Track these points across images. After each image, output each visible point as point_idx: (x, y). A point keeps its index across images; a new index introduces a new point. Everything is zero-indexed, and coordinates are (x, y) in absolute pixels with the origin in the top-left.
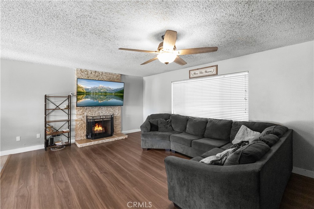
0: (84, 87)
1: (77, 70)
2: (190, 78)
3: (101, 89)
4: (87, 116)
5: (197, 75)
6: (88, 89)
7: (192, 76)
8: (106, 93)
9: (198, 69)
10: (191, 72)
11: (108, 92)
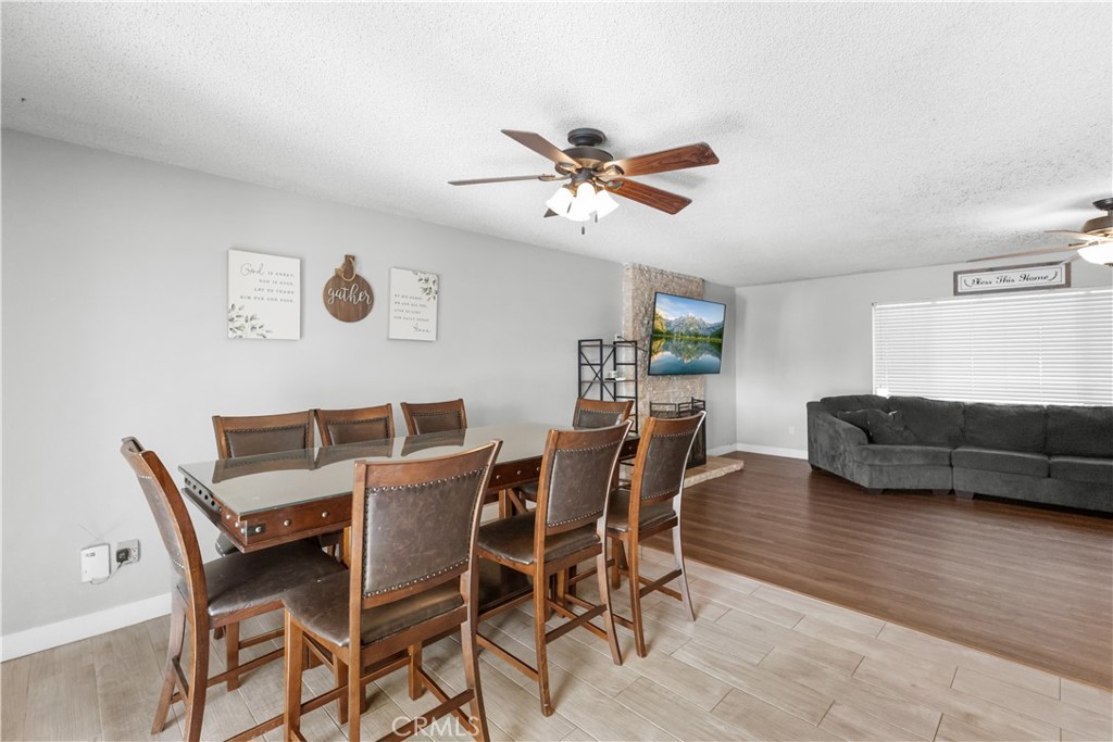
0: (664, 317)
1: (634, 268)
2: (956, 293)
3: (691, 325)
4: (651, 404)
5: (989, 285)
6: (669, 323)
7: (964, 287)
8: (697, 335)
9: (991, 270)
10: (959, 276)
11: (700, 332)
